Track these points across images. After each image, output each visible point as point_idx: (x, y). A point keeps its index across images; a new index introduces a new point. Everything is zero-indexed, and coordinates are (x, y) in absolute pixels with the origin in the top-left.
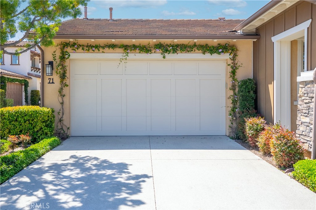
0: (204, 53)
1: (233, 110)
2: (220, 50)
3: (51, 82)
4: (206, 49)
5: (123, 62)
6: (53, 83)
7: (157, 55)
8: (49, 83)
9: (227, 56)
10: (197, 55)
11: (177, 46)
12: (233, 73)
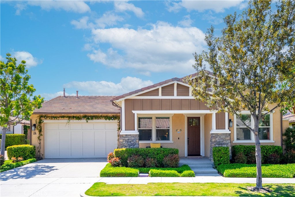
3: (35, 133)
4: (107, 118)
5: (67, 124)
6: (36, 134)
7: (84, 121)
8: (34, 134)
9: (116, 121)
10: (103, 121)
11: (93, 117)
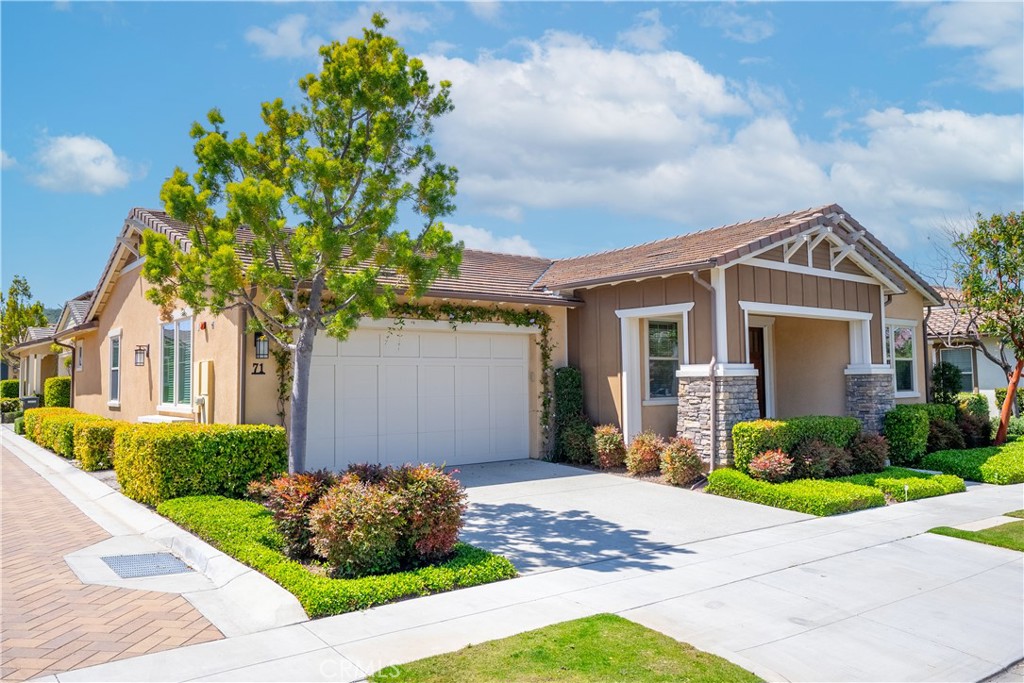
0: (508, 324)
1: (546, 415)
2: (532, 321)
3: (258, 370)
4: (510, 317)
5: (395, 333)
6: (262, 373)
7: (443, 324)
8: (255, 373)
9: (536, 330)
10: (497, 326)
11: (471, 309)
12: (545, 356)
